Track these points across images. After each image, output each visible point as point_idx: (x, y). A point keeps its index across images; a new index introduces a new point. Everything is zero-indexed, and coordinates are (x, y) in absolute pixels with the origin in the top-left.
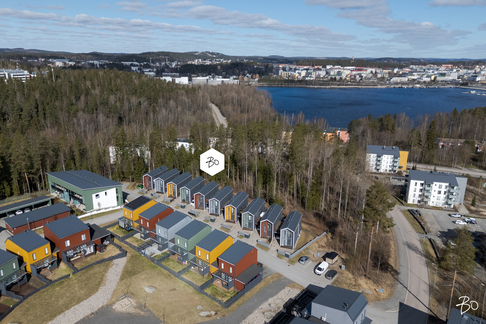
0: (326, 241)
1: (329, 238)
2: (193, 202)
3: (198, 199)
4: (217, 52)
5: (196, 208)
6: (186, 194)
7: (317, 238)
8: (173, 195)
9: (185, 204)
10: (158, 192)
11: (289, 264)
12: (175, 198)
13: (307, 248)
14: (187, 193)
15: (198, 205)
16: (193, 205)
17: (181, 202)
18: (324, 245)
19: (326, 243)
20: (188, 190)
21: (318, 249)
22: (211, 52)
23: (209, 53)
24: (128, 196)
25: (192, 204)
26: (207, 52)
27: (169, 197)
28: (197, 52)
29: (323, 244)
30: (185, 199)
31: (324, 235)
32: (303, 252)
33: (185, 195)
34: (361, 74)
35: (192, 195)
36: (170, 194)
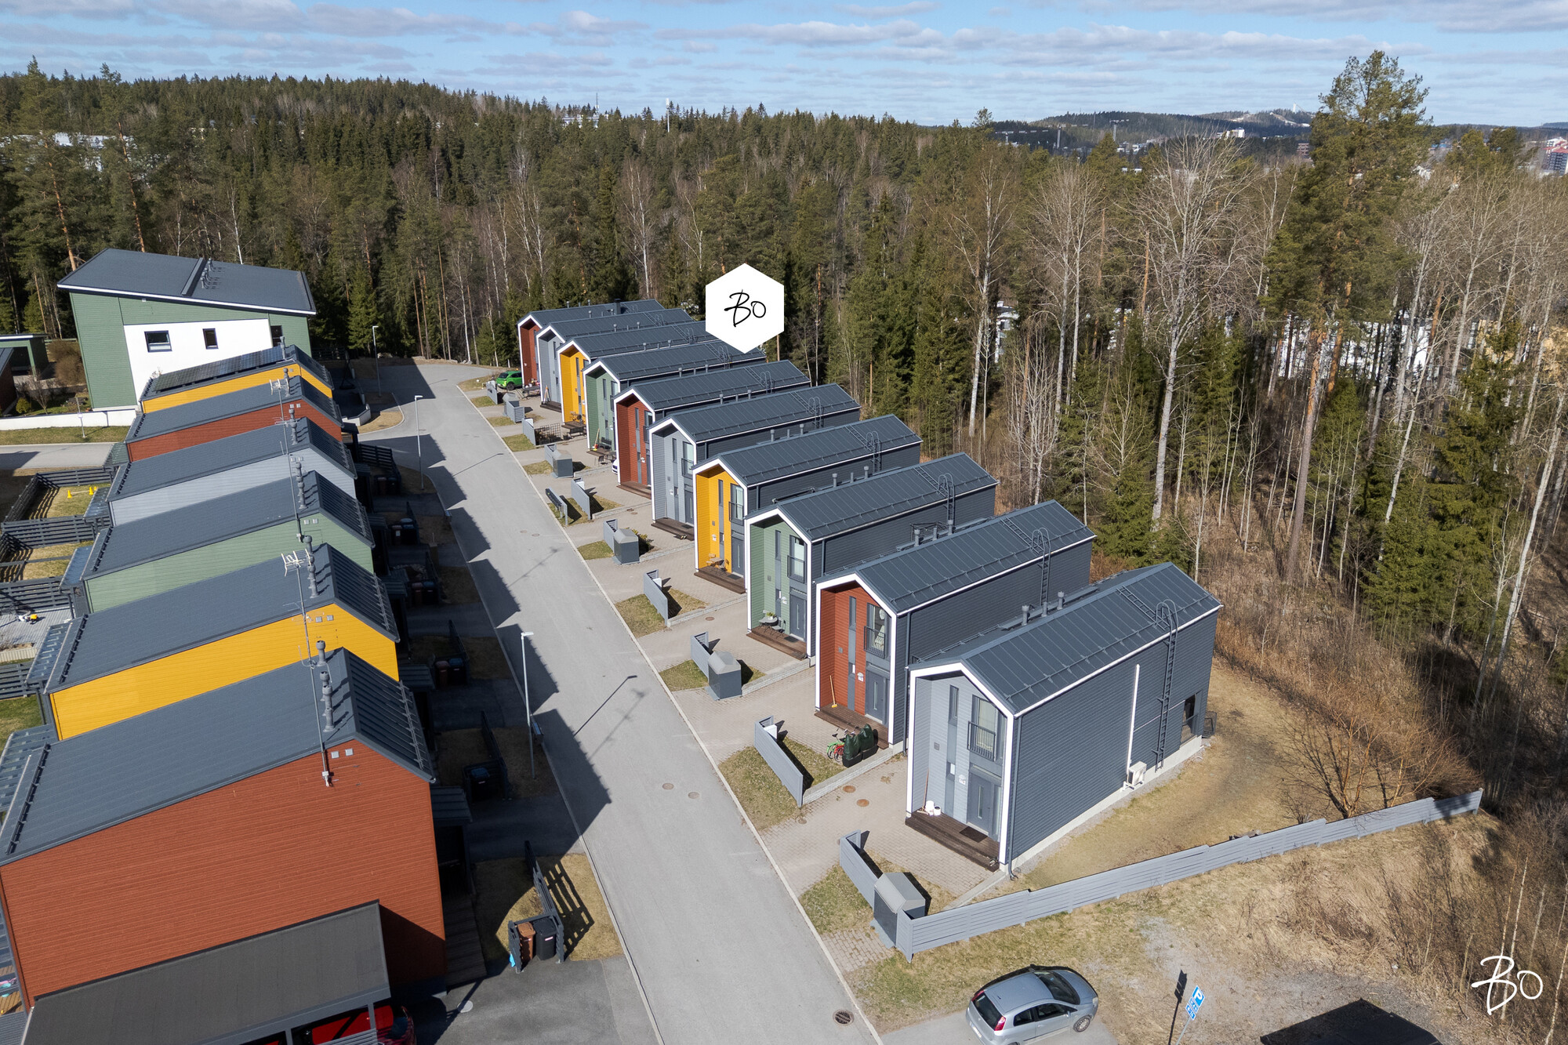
0: (1406, 886)
1: (1460, 861)
7: (1319, 829)
10: (547, 405)
11: (857, 1009)
13: (1152, 896)
17: (591, 451)
18: (1370, 912)
19: (1395, 901)
21: (1278, 936)
22: (1294, 110)
23: (1289, 115)
26: (1277, 112)
28: (1240, 114)
29: (1356, 900)
30: (612, 437)
31: (1412, 829)
32: (1084, 927)
33: (610, 414)
36: (578, 413)
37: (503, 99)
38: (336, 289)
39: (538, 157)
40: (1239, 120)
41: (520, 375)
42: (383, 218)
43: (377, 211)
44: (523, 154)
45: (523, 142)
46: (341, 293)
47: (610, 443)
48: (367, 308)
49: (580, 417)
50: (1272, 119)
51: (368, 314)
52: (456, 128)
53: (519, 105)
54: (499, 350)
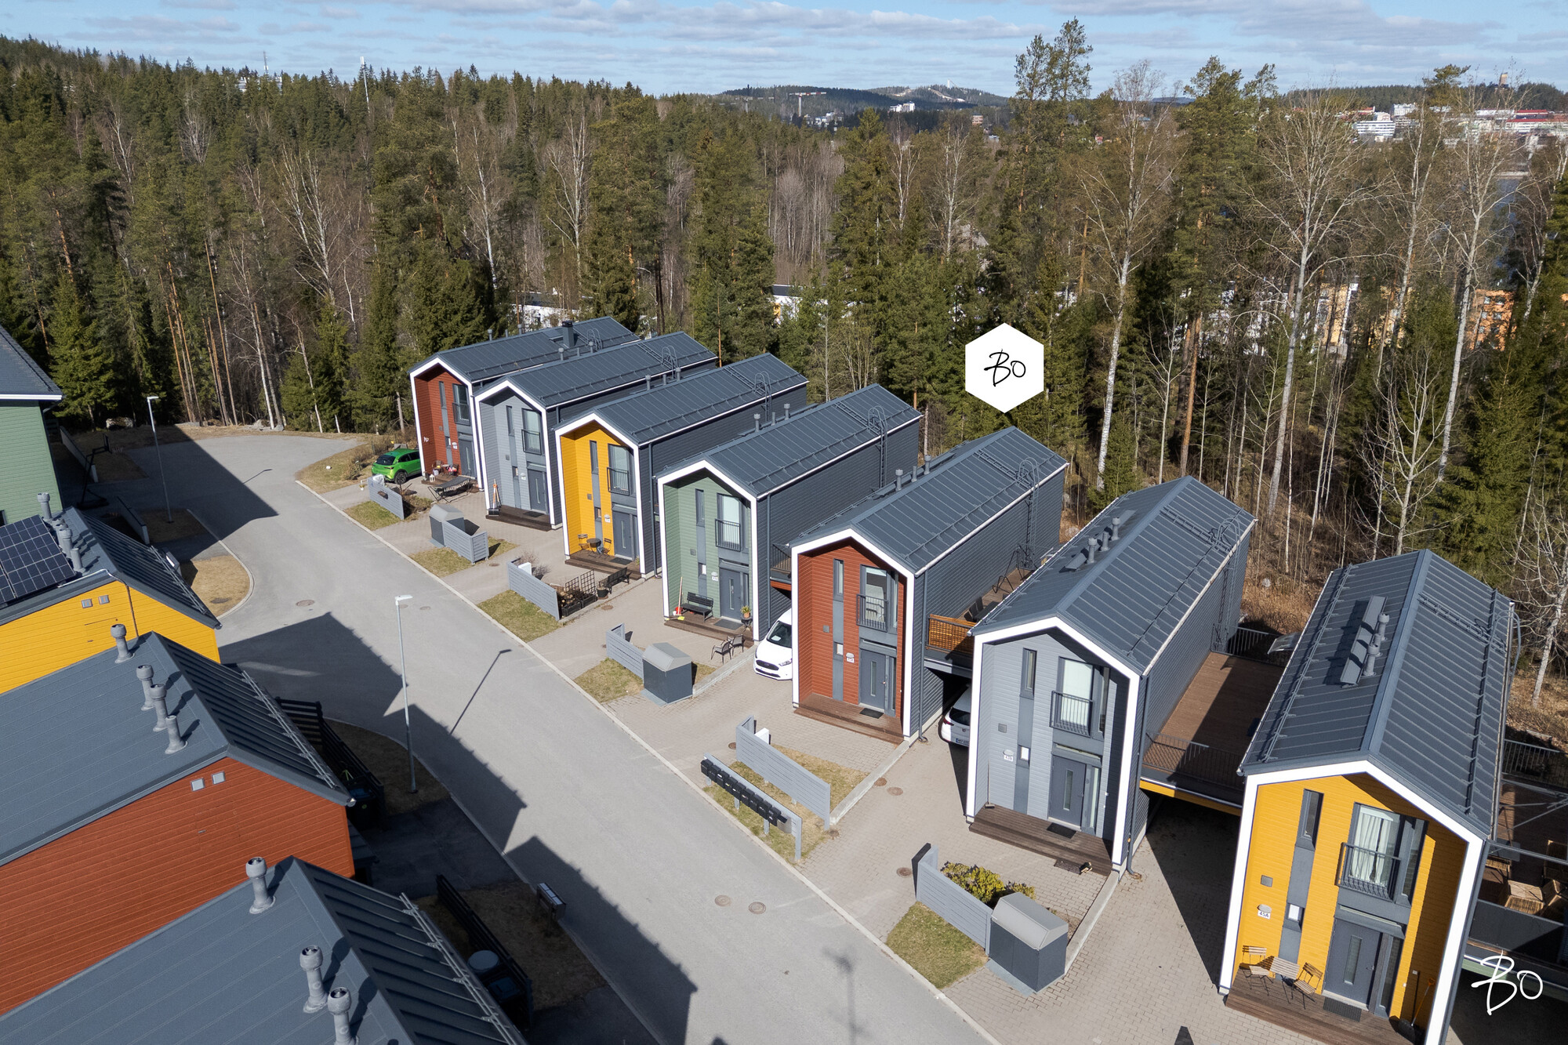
2: (784, 633)
3: (838, 610)
4: (971, 87)
5: (807, 708)
6: (720, 542)
8: (610, 548)
9: (698, 646)
10: (501, 514)
12: (623, 575)
14: (731, 535)
15: (838, 677)
16: (785, 659)
17: (672, 621)
20: (745, 502)
22: (949, 86)
23: (944, 90)
24: (255, 528)
25: (767, 651)
26: (935, 87)
27: (575, 560)
28: (901, 90)
30: (713, 594)
33: (713, 554)
34: (1547, 130)
35: (774, 554)
36: (592, 535)
37: (137, 60)
38: (21, 319)
39: (214, 122)
40: (903, 94)
41: (416, 456)
42: (84, 198)
43: (76, 187)
44: (194, 121)
45: (193, 105)
46: (31, 326)
47: (710, 603)
48: (82, 347)
49: (598, 544)
50: (930, 94)
51: (87, 358)
52: (98, 88)
53: (159, 67)
54: (322, 402)
